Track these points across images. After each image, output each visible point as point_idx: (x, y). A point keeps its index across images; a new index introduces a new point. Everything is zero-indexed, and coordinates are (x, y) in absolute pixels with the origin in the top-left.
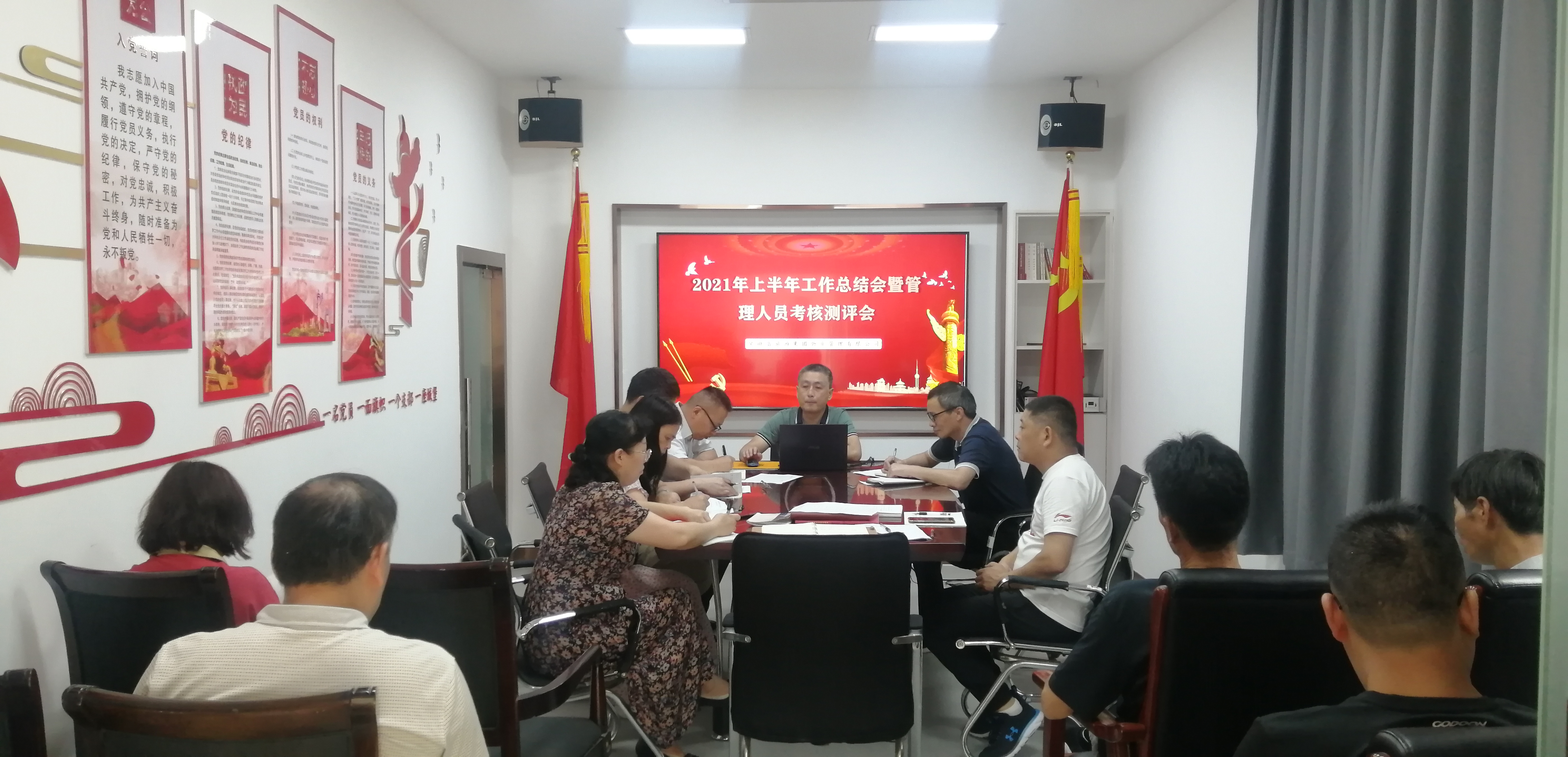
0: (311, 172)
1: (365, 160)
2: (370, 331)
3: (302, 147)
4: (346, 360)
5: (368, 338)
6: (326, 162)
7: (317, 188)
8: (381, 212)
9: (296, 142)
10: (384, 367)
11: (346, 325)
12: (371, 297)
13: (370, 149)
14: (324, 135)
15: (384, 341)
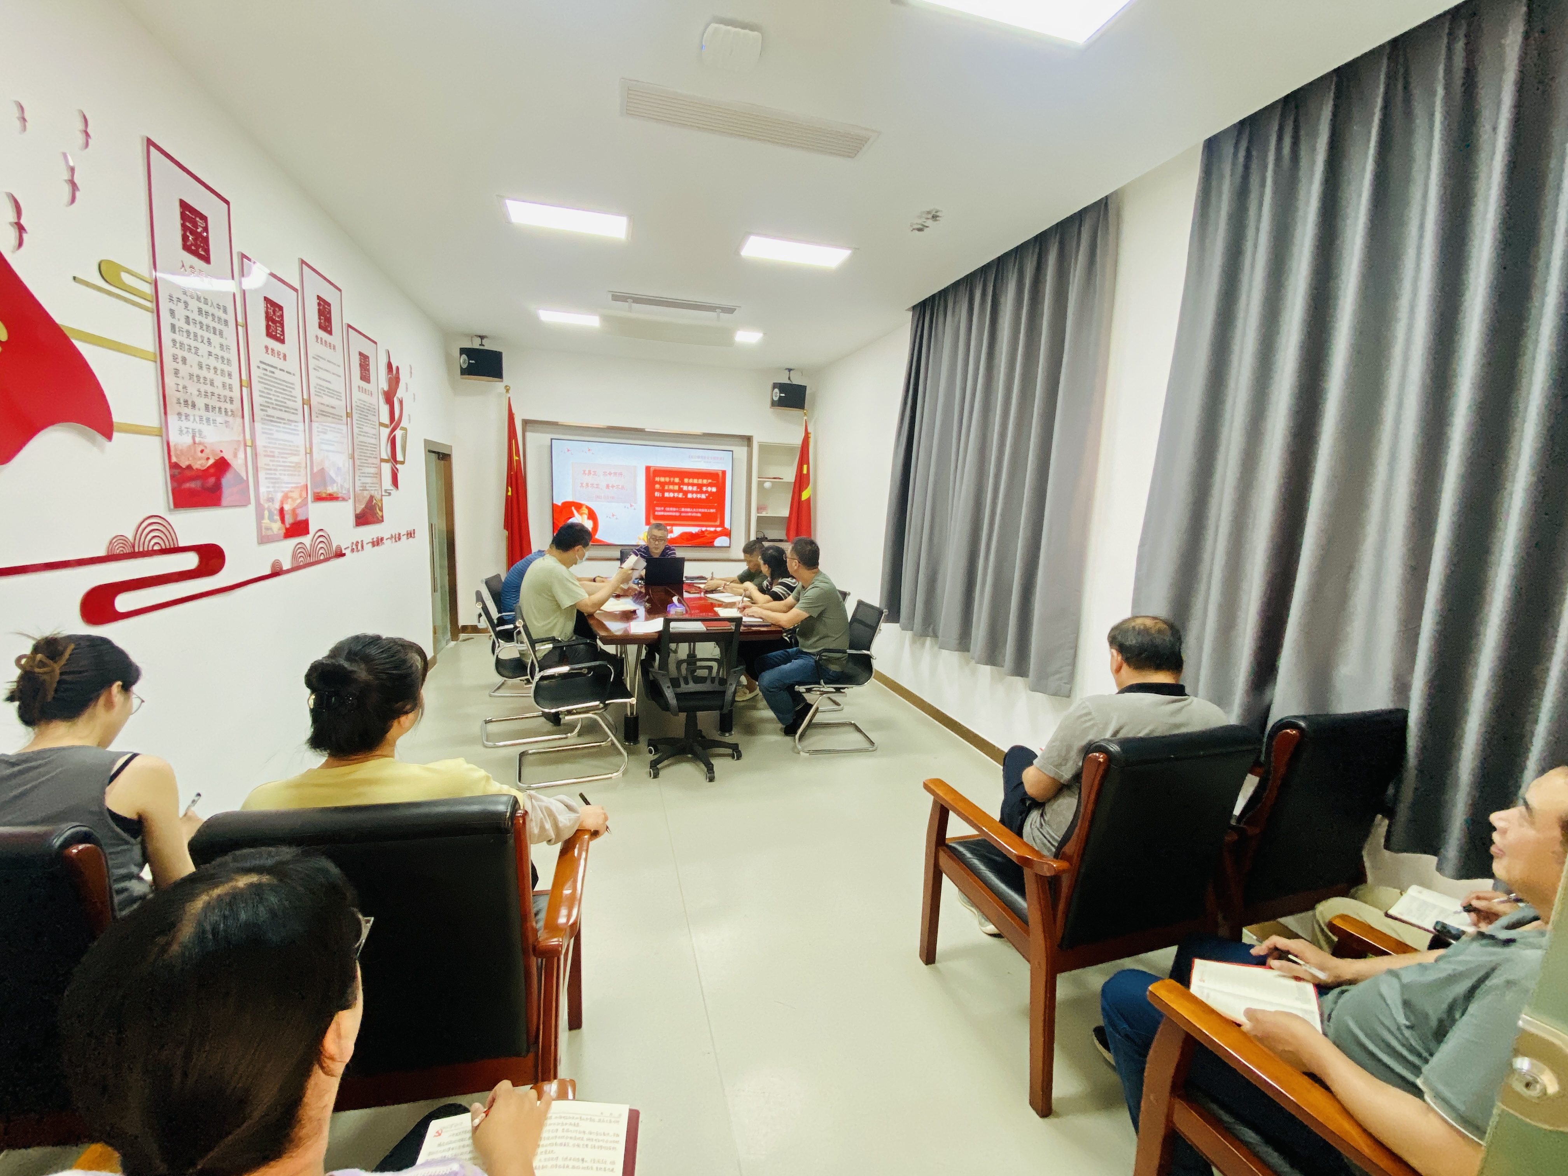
0: (329, 382)
1: (365, 377)
2: (373, 493)
3: (322, 363)
4: (358, 512)
5: (372, 497)
6: (340, 376)
7: (333, 393)
8: (377, 414)
9: (318, 360)
10: (382, 517)
11: (357, 489)
12: (373, 470)
13: (368, 370)
14: (337, 356)
15: (382, 500)
